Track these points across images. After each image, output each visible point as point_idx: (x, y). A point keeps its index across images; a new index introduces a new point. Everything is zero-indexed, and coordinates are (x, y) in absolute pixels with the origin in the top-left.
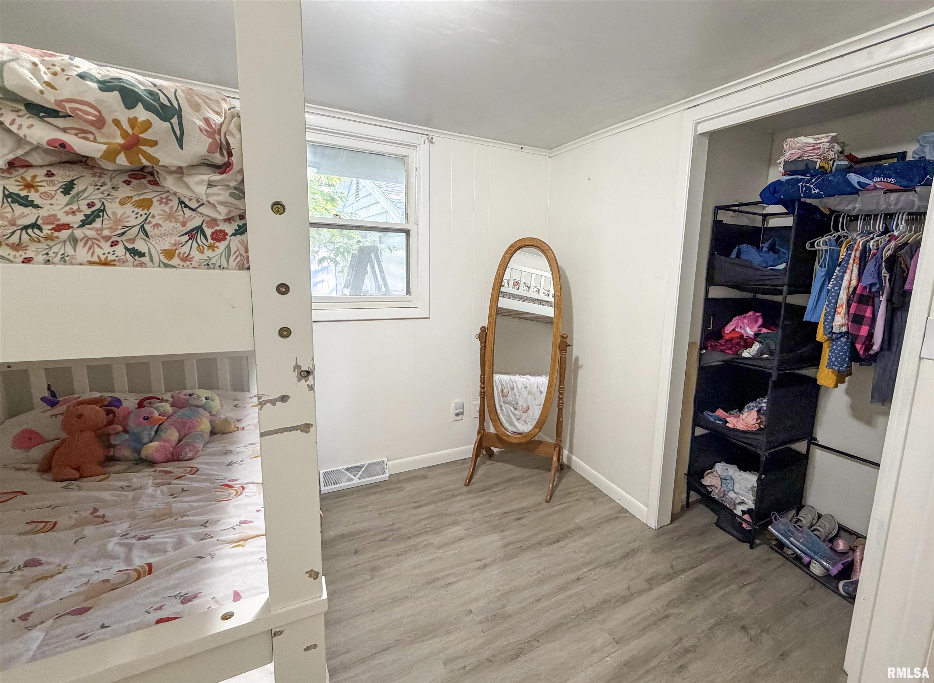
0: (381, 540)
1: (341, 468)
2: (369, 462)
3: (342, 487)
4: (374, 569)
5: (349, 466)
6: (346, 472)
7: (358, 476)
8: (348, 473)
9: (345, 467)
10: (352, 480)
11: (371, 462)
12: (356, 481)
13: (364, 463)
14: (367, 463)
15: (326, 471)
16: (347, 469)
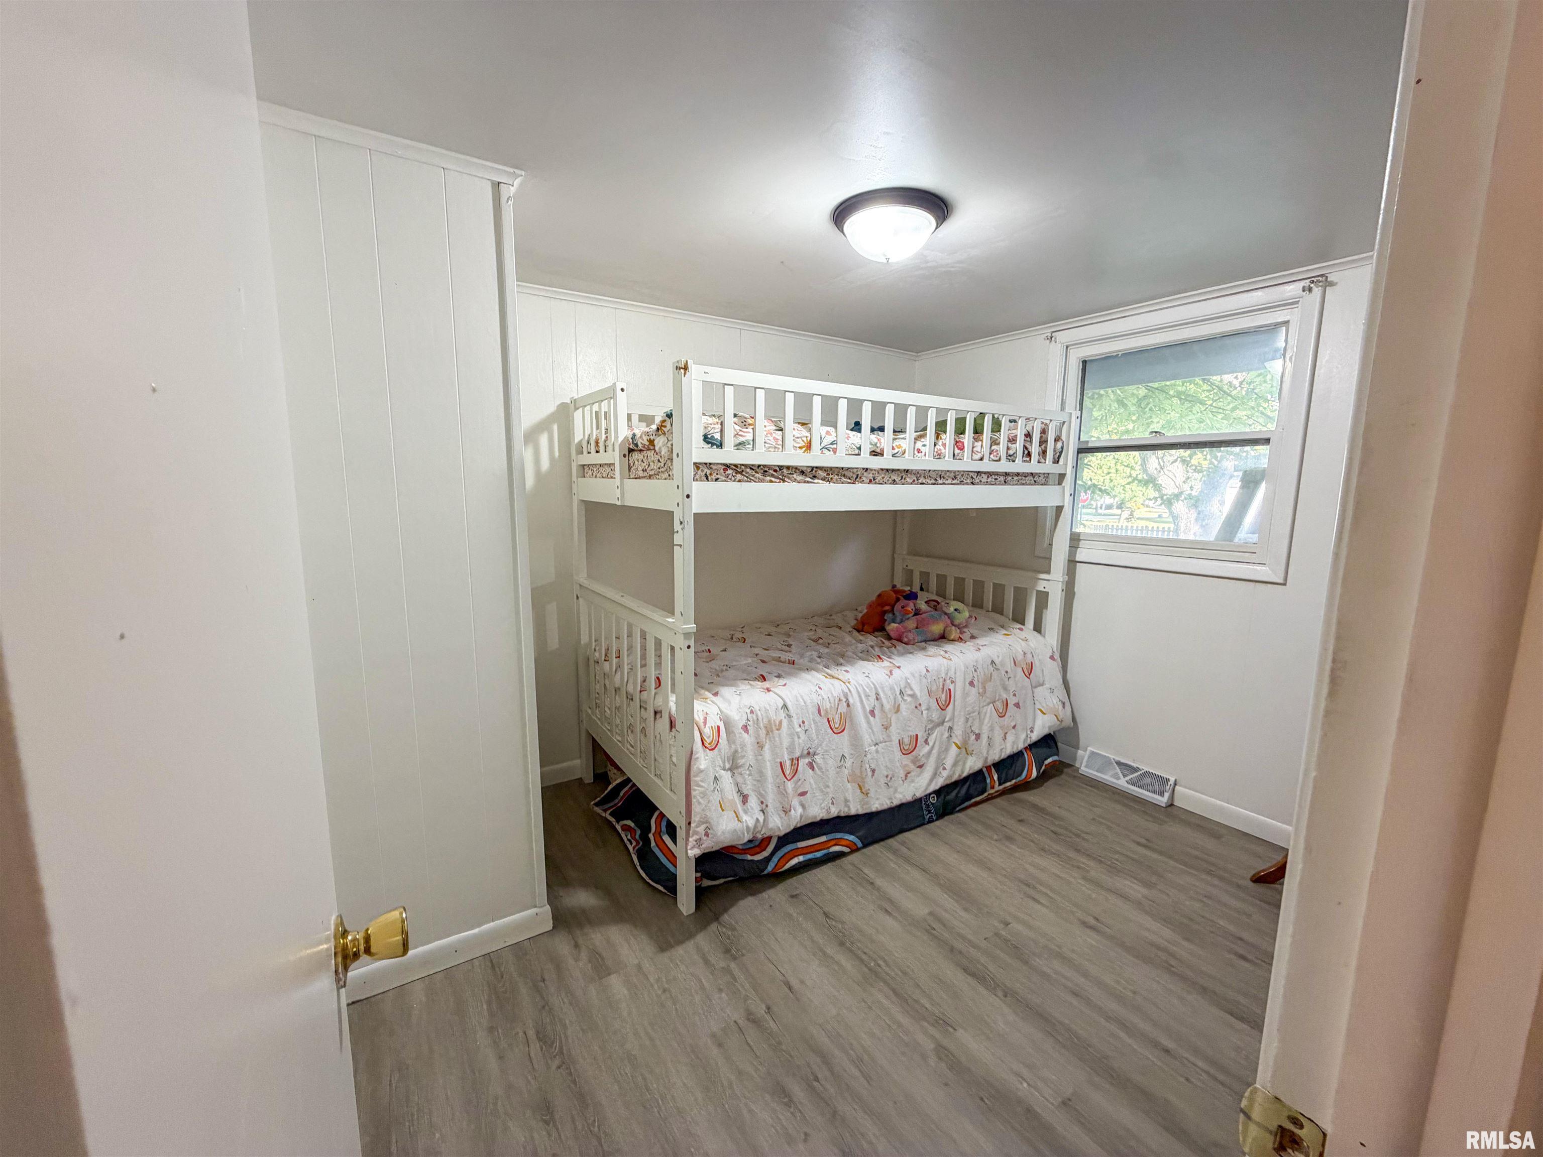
0: (1052, 831)
1: (1112, 757)
2: (1148, 770)
3: (1101, 778)
4: (1009, 839)
5: (1123, 761)
6: (1116, 766)
7: (1128, 778)
8: (1118, 768)
9: (1117, 759)
10: (1118, 778)
11: (1151, 771)
12: (1123, 783)
13: (1141, 767)
14: (1146, 769)
15: (1095, 751)
16: (1119, 763)
